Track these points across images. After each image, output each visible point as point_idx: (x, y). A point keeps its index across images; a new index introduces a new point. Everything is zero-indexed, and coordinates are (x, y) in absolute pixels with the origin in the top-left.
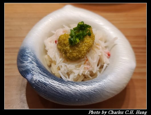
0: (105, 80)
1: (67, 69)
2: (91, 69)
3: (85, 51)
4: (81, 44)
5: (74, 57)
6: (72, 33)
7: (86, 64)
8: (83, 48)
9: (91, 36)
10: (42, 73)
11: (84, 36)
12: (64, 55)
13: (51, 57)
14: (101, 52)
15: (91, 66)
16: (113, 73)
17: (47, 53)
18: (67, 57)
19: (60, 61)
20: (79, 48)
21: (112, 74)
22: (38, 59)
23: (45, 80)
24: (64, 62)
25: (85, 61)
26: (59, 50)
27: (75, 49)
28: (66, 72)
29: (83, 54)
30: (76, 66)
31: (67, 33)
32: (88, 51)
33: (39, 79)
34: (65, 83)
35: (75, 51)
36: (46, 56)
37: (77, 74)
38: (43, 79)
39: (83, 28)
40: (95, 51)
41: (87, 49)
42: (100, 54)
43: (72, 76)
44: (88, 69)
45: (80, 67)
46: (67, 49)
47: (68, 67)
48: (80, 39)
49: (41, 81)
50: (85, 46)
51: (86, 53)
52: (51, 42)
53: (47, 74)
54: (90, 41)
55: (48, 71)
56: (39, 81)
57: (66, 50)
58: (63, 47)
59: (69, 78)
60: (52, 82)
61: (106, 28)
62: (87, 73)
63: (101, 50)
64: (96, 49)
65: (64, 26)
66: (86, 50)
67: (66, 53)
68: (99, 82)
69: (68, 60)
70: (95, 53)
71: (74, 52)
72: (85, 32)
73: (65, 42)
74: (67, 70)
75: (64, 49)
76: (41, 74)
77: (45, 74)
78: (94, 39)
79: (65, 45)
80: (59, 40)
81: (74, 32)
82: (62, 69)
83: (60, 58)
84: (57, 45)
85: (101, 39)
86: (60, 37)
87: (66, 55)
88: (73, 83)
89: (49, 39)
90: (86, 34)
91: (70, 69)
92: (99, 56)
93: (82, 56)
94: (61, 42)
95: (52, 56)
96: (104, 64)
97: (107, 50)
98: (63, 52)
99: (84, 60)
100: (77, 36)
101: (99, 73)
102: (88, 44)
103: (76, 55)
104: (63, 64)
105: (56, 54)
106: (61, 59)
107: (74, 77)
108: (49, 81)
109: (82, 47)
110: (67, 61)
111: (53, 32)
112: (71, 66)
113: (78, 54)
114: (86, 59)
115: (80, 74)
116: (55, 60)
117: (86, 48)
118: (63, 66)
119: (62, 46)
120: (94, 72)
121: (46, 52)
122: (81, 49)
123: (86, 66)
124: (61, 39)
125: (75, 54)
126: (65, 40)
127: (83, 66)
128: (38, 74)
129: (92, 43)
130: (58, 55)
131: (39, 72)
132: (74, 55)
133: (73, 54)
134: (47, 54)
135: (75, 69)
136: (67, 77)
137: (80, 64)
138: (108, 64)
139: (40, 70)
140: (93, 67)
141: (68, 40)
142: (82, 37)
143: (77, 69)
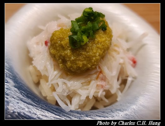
0: (134, 107)
1: (68, 88)
2: (107, 87)
3: (98, 57)
4: (90, 44)
5: (79, 68)
6: (75, 26)
7: (99, 80)
8: (95, 51)
9: (107, 31)
10: (25, 99)
11: (95, 31)
12: (61, 65)
13: (38, 69)
14: (122, 58)
15: (108, 82)
16: (147, 94)
17: (33, 62)
18: (67, 68)
19: (55, 76)
20: (87, 52)
21: (145, 95)
22: (16, 72)
23: (30, 112)
24: (61, 77)
25: (98, 74)
26: (52, 57)
27: (81, 54)
28: (66, 94)
29: (95, 62)
30: (82, 83)
31: (64, 28)
32: (103, 57)
33: (19, 111)
34: (66, 115)
35: (80, 58)
36: (31, 68)
37: (86, 97)
38: (27, 110)
39: (92, 18)
40: (113, 57)
41: (102, 52)
42: (121, 61)
43: (75, 101)
44: (102, 87)
45: (89, 85)
46: (67, 54)
47: (69, 86)
48: (88, 37)
49: (23, 114)
50: (98, 47)
51: (100, 61)
52: (37, 44)
53: (33, 100)
54: (106, 40)
55: (35, 94)
56: (19, 114)
57: (64, 57)
58: (59, 51)
59: (71, 104)
60: (42, 115)
61: (126, 19)
62: (101, 95)
63: (122, 55)
64: (114, 54)
65: (60, 16)
66: (99, 55)
67: (64, 61)
68: (125, 110)
69: (69, 73)
70: (113, 59)
71: (79, 60)
72: (96, 24)
73: (62, 42)
74: (67, 91)
75: (61, 55)
76: (22, 100)
77: (29, 101)
78: (112, 37)
79: (63, 48)
80: (52, 39)
81: (78, 25)
82: (59, 90)
83: (55, 70)
84: (49, 49)
85: (120, 37)
86: (53, 35)
87: (65, 65)
88: (80, 114)
89: (34, 39)
90: (98, 28)
91: (72, 88)
92: (120, 64)
93: (94, 65)
94: (55, 43)
95: (40, 68)
96: (128, 77)
97: (131, 55)
98: (59, 59)
99: (96, 73)
100: (82, 32)
101: (120, 92)
102: (103, 46)
103: (83, 64)
104: (60, 81)
105: (48, 63)
106: (56, 72)
107: (79, 103)
108: (38, 114)
109: (92, 50)
110: (67, 75)
111: (41, 27)
112: (74, 84)
113: (85, 62)
114: (99, 70)
115: (91, 97)
116: (47, 74)
117: (99, 51)
118: (60, 84)
119: (57, 50)
120: (113, 92)
121: (30, 60)
122: (91, 53)
123: (100, 83)
124: (55, 38)
125: (80, 64)
126: (62, 39)
127: (94, 84)
128: (17, 101)
129: (110, 42)
130: (51, 65)
131: (18, 97)
132: (78, 66)
133: (77, 62)
134: (32, 64)
135: (81, 88)
136: (68, 102)
137: (89, 79)
138: (135, 78)
139: (21, 93)
140: (110, 83)
141: (67, 40)
142: (91, 32)
143: (85, 89)
